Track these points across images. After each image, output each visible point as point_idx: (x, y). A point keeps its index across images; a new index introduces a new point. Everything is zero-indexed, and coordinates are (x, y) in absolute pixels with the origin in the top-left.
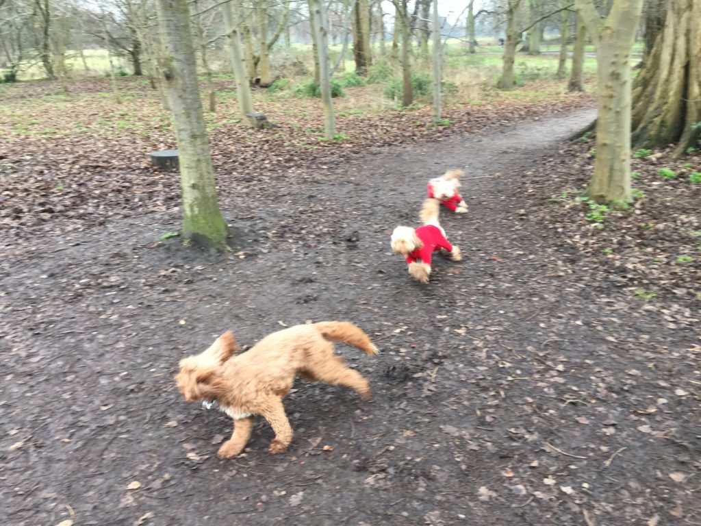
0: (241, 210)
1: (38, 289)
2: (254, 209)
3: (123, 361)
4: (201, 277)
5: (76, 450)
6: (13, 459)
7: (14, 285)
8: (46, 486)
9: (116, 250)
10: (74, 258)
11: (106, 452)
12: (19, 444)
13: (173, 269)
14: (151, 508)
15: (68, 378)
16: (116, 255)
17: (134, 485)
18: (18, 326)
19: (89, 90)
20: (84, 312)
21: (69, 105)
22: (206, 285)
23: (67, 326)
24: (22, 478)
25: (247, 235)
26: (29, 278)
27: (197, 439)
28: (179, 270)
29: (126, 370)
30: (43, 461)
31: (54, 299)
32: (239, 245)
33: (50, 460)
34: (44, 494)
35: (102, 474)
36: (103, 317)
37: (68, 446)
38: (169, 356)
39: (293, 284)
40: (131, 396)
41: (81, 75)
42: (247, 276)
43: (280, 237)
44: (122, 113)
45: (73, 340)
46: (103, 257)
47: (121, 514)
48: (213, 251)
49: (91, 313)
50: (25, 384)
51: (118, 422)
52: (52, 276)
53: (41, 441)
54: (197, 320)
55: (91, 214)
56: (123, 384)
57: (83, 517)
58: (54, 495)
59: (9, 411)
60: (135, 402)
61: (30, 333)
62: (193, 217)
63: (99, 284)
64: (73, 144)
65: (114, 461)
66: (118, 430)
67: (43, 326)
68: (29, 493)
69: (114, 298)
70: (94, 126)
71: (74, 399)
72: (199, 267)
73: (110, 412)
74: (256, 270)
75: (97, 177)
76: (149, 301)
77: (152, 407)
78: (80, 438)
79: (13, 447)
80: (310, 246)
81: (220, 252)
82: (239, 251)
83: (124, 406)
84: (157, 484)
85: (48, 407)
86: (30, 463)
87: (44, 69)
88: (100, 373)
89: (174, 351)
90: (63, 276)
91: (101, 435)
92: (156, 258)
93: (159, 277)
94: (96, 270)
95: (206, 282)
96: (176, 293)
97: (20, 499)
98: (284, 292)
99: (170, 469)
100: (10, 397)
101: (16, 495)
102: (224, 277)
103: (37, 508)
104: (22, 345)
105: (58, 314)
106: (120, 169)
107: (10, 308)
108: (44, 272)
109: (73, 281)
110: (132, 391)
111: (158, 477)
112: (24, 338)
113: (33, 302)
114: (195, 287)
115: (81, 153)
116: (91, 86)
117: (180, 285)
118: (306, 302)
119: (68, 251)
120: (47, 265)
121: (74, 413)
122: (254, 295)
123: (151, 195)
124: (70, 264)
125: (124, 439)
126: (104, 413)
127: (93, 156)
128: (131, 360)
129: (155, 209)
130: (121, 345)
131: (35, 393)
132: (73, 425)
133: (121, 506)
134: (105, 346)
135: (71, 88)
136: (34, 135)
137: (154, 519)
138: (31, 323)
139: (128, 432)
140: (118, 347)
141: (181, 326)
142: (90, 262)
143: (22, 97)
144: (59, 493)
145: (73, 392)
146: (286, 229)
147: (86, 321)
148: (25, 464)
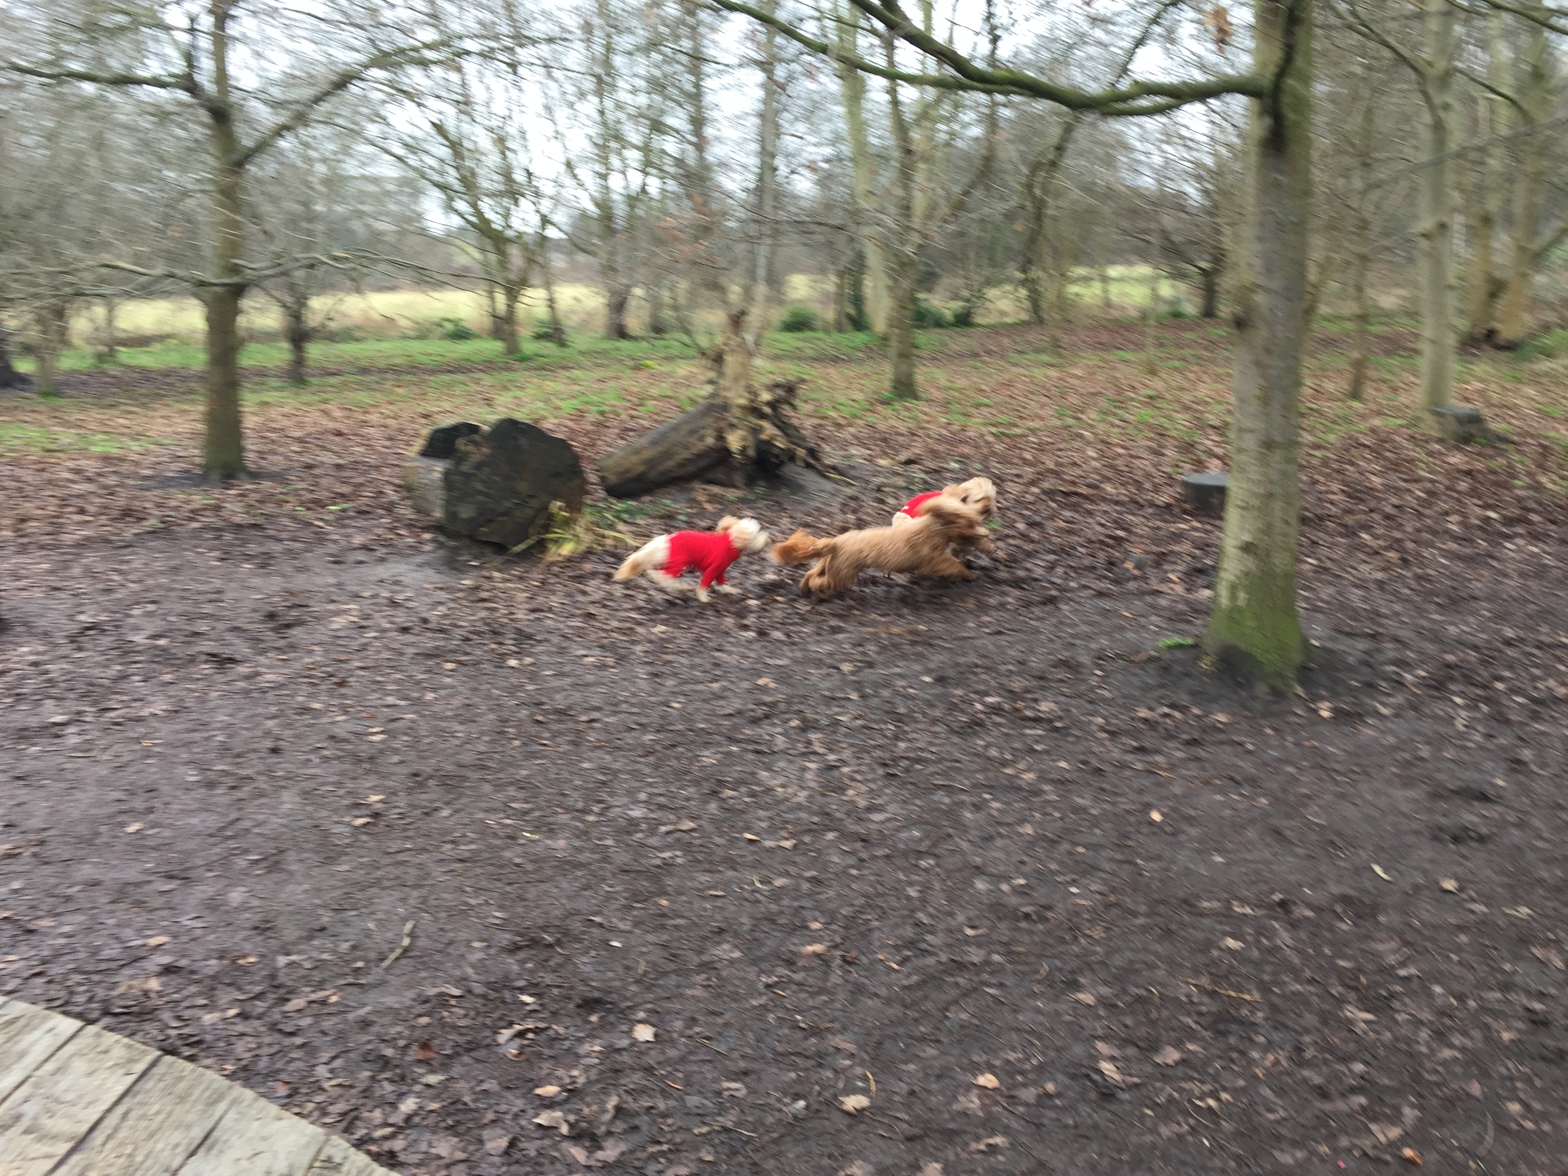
0: (1355, 614)
1: (912, 698)
2: (1386, 617)
3: (1025, 859)
4: (1222, 737)
5: (905, 988)
6: (805, 969)
7: (877, 685)
8: (844, 1029)
9: (1064, 655)
10: (984, 656)
11: (953, 1008)
12: (818, 948)
13: (1166, 710)
14: (1006, 1131)
15: (923, 863)
16: (1064, 664)
17: (988, 1080)
18: (865, 755)
19: (1102, 346)
20: (977, 755)
21: (1053, 373)
22: (1226, 755)
23: (944, 774)
24: (811, 1003)
25: (1350, 669)
26: (901, 676)
27: (1127, 1042)
28: (1177, 714)
29: (1025, 876)
30: (849, 987)
31: (935, 721)
32: (1326, 688)
33: (859, 990)
34: (839, 1041)
35: (938, 1041)
36: (1009, 771)
37: (894, 976)
38: (1114, 874)
39: (1435, 796)
40: (1024, 925)
41: (1093, 317)
42: (1325, 756)
43: (1436, 688)
44: (1151, 392)
45: (947, 800)
46: (1036, 663)
47: (953, 1119)
48: (1261, 689)
49: (989, 759)
50: (852, 853)
51: (987, 963)
52: (941, 680)
53: (854, 953)
54: (1189, 820)
55: (1036, 580)
56: (1014, 901)
57: (890, 1101)
58: (851, 1047)
59: (818, 890)
60: (1026, 938)
61: (881, 771)
62: (1234, 613)
63: (1017, 710)
64: (1041, 448)
65: (962, 1027)
66: (985, 976)
67: (904, 763)
68: (815, 1031)
69: (1037, 742)
70: (1092, 415)
71: (924, 901)
72: (1222, 718)
73: (977, 942)
74: (1350, 749)
75: (1067, 514)
76: (1102, 760)
77: (1056, 957)
78: (917, 970)
79: (810, 949)
80: (1507, 722)
81: (1278, 694)
82: (1322, 698)
83: (1004, 939)
84: (1029, 1094)
85: (879, 902)
86: (829, 984)
87: (1027, 304)
88: (979, 870)
89: (1126, 867)
90: (957, 686)
91: (952, 975)
92: (1136, 681)
93: (1133, 719)
94: (1017, 684)
95: (1228, 749)
96: (1159, 759)
97: (799, 1035)
98: (1405, 808)
99: (1060, 1077)
100: (824, 868)
101: (796, 1027)
102: (1273, 748)
103: (820, 1059)
104: (864, 788)
105: (933, 749)
106: (1117, 503)
107: (860, 722)
108: (928, 672)
109: (973, 695)
110: (1027, 916)
111: (1035, 1083)
112: (870, 776)
113: (899, 719)
114: (1202, 753)
115: (1051, 466)
116: (1105, 337)
117: (1172, 744)
118: (1456, 839)
119: (978, 643)
120: (937, 659)
121: (918, 924)
122: (1329, 797)
123: (1160, 559)
124: (977, 666)
125: (992, 996)
126: (967, 940)
127: (1072, 473)
128: (1040, 861)
129: (1163, 588)
130: (1028, 829)
131: (865, 872)
132: (911, 944)
133: (955, 1107)
134: (999, 824)
135: (1065, 339)
136: (976, 427)
137: (1007, 1152)
138: (887, 755)
139: (1001, 985)
140: (1021, 831)
141: (1152, 823)
142: (1011, 667)
143: (975, 355)
144: (861, 1047)
145: (926, 888)
146: (1455, 673)
147: (977, 771)
148: (820, 983)
